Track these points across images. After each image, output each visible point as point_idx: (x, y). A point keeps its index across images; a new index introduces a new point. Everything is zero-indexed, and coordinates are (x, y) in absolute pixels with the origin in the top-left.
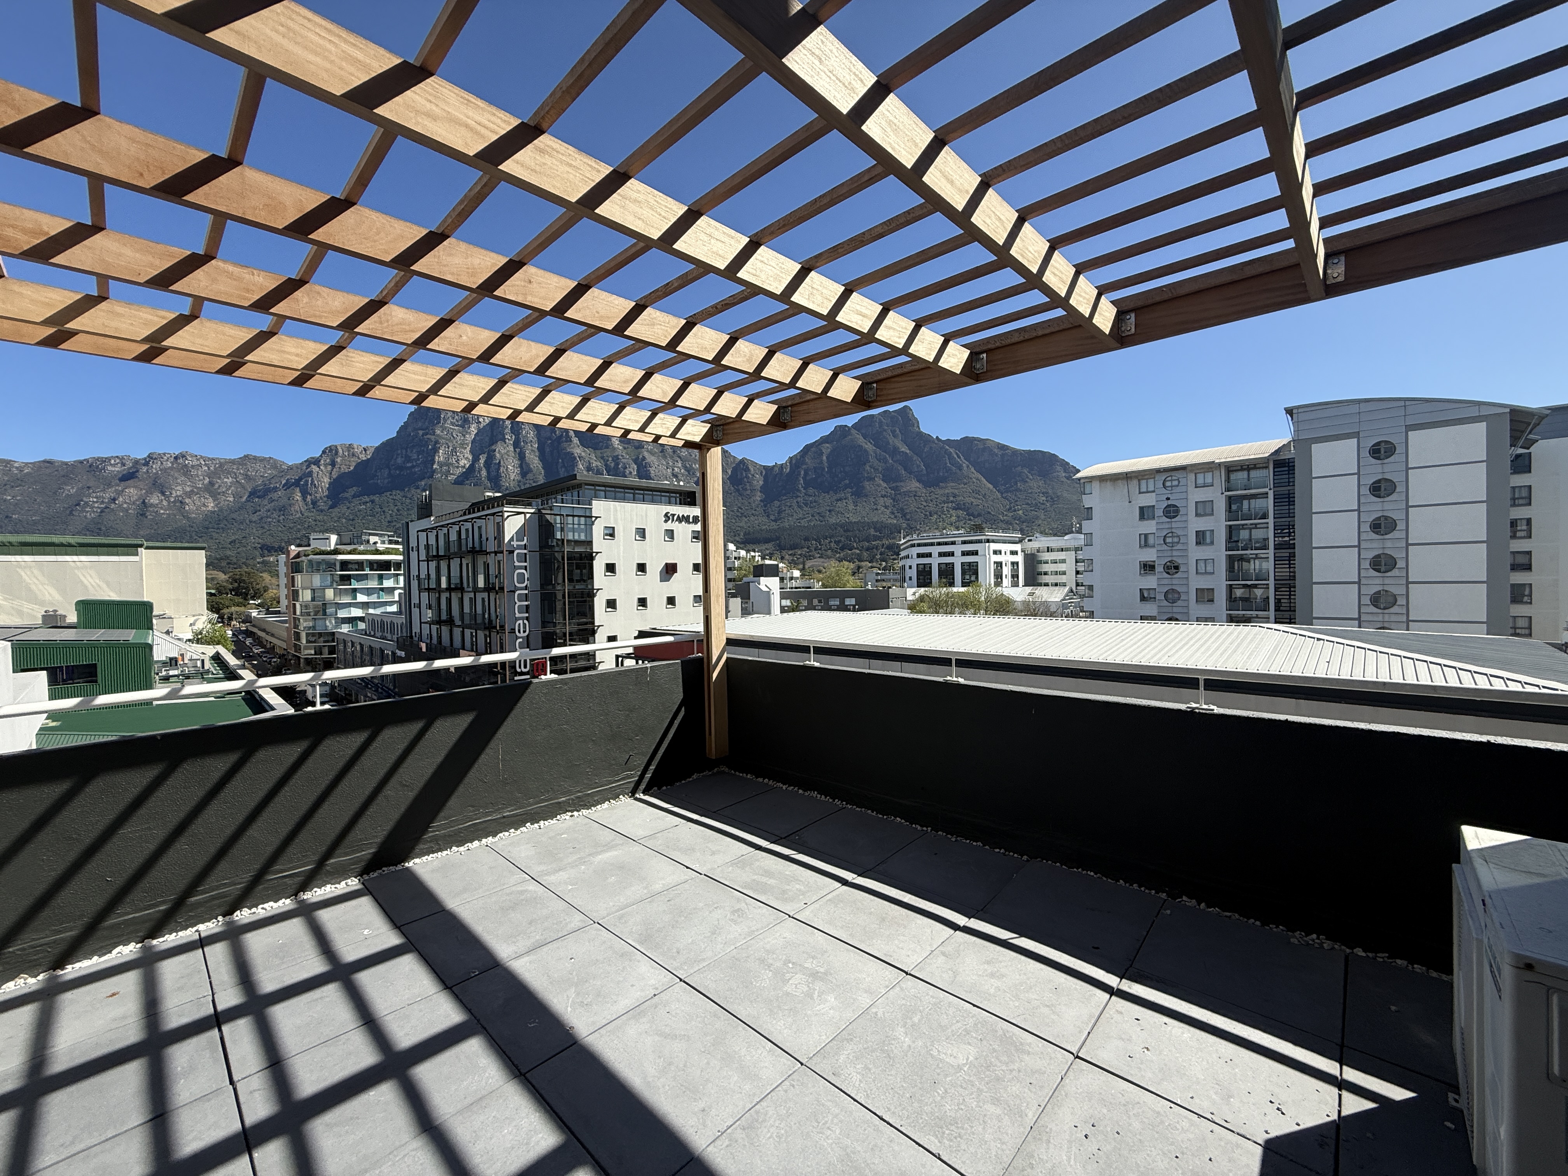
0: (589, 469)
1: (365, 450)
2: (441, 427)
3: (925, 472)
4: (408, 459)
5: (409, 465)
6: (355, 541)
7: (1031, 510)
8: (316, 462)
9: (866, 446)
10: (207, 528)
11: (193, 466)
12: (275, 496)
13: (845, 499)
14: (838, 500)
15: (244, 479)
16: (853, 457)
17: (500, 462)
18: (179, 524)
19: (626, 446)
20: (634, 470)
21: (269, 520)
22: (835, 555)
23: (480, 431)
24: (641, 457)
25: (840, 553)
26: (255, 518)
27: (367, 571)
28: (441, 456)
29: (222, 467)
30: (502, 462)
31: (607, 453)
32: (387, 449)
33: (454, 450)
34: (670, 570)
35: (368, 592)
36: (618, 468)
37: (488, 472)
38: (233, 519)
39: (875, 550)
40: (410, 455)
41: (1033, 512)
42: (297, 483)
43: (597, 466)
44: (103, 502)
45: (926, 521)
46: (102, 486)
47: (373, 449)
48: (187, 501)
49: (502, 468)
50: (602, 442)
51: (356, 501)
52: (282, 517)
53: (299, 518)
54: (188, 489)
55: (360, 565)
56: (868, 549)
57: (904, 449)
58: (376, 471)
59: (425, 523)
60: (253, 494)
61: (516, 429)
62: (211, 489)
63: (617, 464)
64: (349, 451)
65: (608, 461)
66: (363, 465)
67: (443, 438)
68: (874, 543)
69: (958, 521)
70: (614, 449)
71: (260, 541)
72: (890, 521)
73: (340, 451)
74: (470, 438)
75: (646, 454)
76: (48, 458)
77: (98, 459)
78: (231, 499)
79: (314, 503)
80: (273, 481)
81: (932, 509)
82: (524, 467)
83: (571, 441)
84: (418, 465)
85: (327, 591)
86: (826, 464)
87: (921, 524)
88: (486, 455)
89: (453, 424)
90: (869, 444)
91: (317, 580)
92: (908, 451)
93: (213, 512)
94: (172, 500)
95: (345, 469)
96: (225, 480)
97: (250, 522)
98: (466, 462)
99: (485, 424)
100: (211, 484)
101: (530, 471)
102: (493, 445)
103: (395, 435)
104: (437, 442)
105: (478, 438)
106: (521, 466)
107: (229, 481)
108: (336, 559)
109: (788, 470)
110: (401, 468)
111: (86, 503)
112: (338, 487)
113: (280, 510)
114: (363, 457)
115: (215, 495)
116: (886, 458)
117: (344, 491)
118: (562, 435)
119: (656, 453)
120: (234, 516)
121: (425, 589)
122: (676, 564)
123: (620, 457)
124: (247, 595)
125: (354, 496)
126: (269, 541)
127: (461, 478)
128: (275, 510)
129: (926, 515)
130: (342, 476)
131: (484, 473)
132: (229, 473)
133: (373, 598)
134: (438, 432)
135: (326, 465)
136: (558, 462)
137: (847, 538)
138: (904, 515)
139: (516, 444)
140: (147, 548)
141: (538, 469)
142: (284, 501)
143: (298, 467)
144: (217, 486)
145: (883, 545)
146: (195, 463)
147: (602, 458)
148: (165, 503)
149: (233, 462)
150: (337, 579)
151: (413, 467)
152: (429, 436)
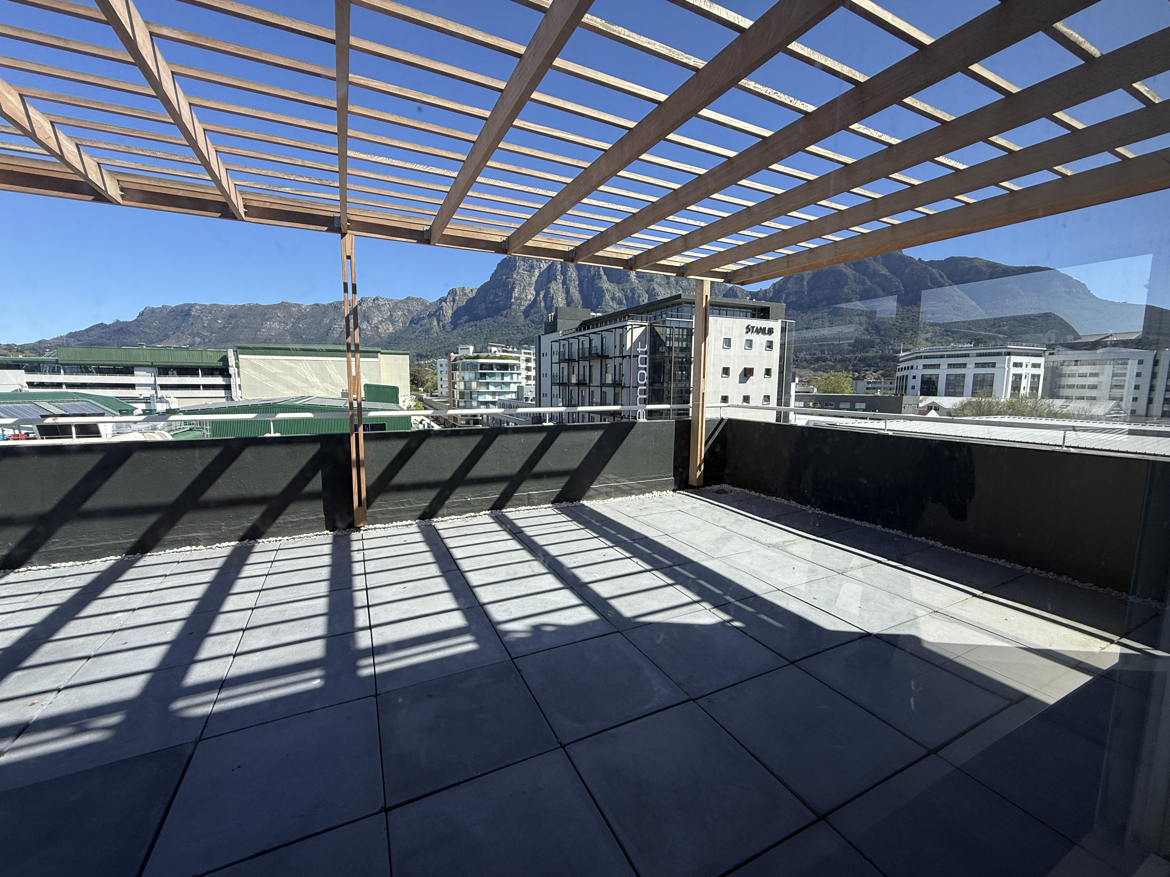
0: (613, 299)
1: (472, 290)
2: (517, 272)
3: (903, 292)
4: (496, 296)
5: (497, 300)
6: (484, 350)
7: (1019, 326)
8: (444, 300)
9: (846, 271)
10: (390, 343)
11: (382, 305)
12: (423, 322)
13: (822, 318)
14: (814, 319)
15: (408, 312)
16: (832, 280)
17: (553, 296)
18: (376, 341)
19: (641, 280)
20: (645, 298)
21: (421, 338)
22: (809, 366)
23: (541, 275)
24: (651, 288)
25: (814, 364)
26: (413, 337)
27: (495, 371)
28: (516, 294)
29: (396, 306)
30: (554, 296)
31: (627, 286)
32: (484, 290)
33: (524, 289)
34: (747, 373)
35: (496, 384)
36: (634, 297)
37: (545, 304)
38: (402, 337)
39: (847, 362)
40: (497, 293)
41: (1020, 328)
42: (434, 314)
43: (619, 297)
44: (341, 328)
45: (901, 336)
46: (340, 318)
47: (476, 290)
48: (380, 326)
49: (554, 300)
50: (623, 278)
51: (467, 325)
52: (427, 336)
53: (436, 337)
54: (380, 319)
55: (491, 366)
56: (840, 361)
57: (884, 271)
58: (478, 305)
59: (553, 336)
60: (412, 321)
61: (564, 271)
62: (391, 319)
63: (634, 294)
64: (463, 292)
65: (627, 292)
66: (471, 301)
67: (518, 280)
68: (846, 356)
69: (935, 336)
70: (632, 282)
71: (416, 351)
72: (863, 337)
73: (458, 292)
74: (534, 279)
75: (655, 286)
76: (317, 303)
77: (338, 302)
78: (401, 325)
79: (444, 327)
80: (422, 313)
81: (907, 326)
82: (569, 298)
83: (601, 278)
84: (502, 300)
85: (473, 383)
86: (806, 288)
87: (895, 339)
88: (544, 291)
89: (524, 270)
90: (849, 268)
91: (468, 375)
92: (888, 274)
93: (392, 333)
94: (373, 326)
95: (461, 304)
96: (398, 313)
97: (411, 339)
98: (532, 297)
99: (544, 269)
100: (391, 315)
101: (573, 301)
102: (548, 283)
103: (489, 280)
104: (514, 283)
105: (539, 279)
106: (567, 298)
107: (400, 313)
108: (478, 362)
109: (771, 295)
110: (492, 302)
111: (334, 328)
112: (457, 315)
113: (426, 332)
114: (471, 296)
115: (393, 323)
116: (864, 281)
117: (460, 319)
118: (595, 273)
119: (663, 284)
120: (403, 335)
121: (557, 384)
122: (753, 368)
123: (636, 289)
124: (418, 384)
125: (466, 322)
126: (421, 351)
127: (528, 308)
128: (423, 331)
129: (900, 331)
130: (459, 309)
131: (543, 304)
132: (400, 308)
133: (498, 389)
134: (515, 276)
135: (450, 302)
136: (592, 294)
137: (822, 352)
138: (878, 332)
139: (564, 283)
140: (382, 354)
141: (578, 300)
142: (428, 326)
143: (435, 303)
144: (394, 317)
145: (856, 358)
146: (383, 303)
147: (623, 290)
148: (369, 328)
149: (401, 302)
150: (478, 376)
151: (500, 301)
152: (509, 279)
